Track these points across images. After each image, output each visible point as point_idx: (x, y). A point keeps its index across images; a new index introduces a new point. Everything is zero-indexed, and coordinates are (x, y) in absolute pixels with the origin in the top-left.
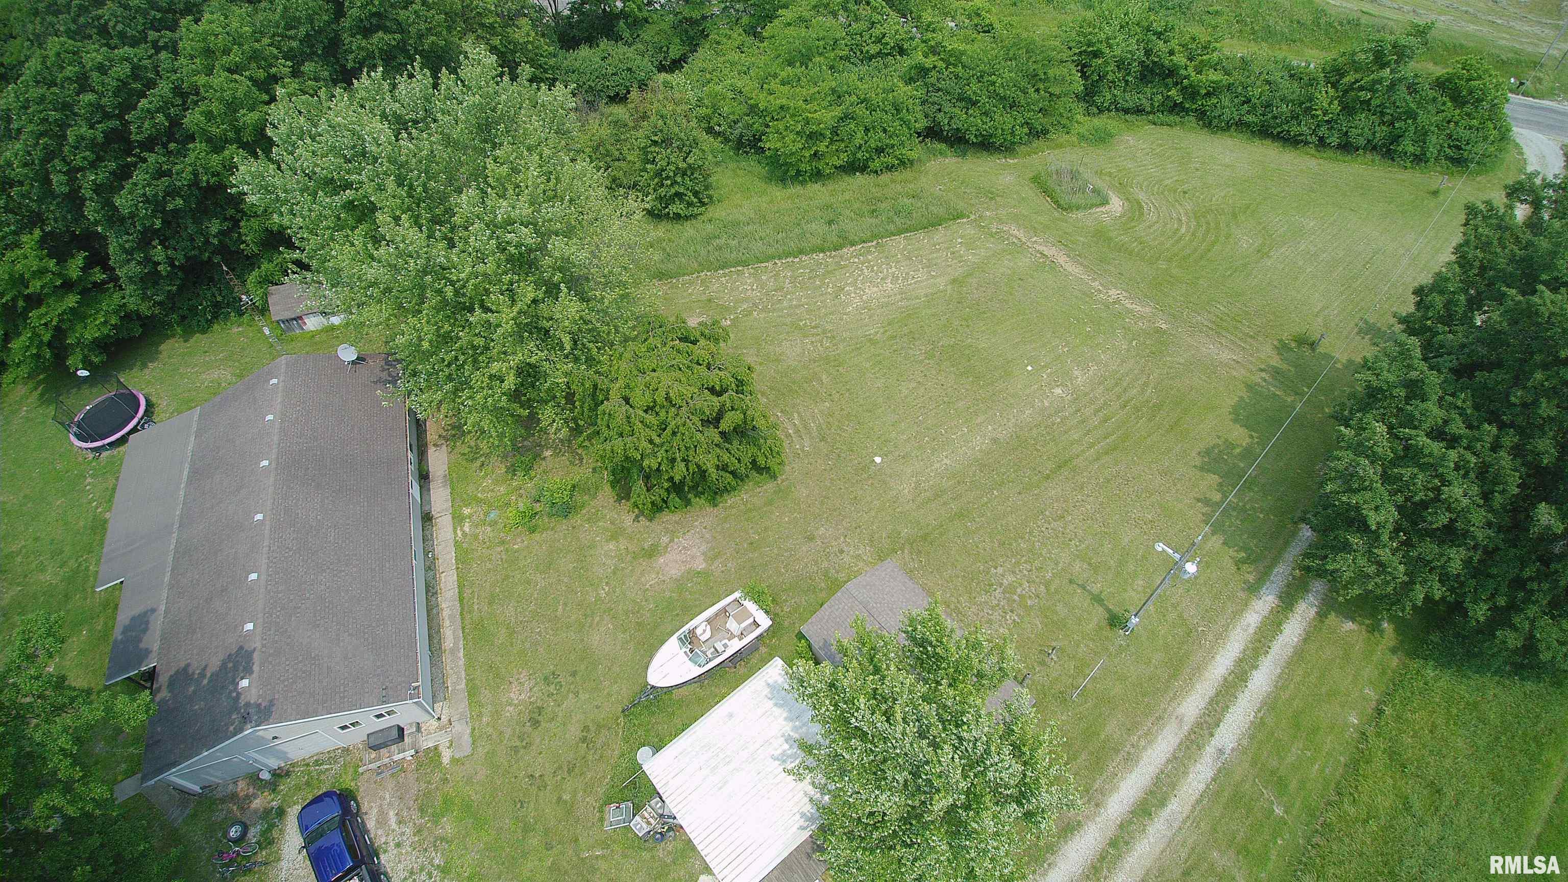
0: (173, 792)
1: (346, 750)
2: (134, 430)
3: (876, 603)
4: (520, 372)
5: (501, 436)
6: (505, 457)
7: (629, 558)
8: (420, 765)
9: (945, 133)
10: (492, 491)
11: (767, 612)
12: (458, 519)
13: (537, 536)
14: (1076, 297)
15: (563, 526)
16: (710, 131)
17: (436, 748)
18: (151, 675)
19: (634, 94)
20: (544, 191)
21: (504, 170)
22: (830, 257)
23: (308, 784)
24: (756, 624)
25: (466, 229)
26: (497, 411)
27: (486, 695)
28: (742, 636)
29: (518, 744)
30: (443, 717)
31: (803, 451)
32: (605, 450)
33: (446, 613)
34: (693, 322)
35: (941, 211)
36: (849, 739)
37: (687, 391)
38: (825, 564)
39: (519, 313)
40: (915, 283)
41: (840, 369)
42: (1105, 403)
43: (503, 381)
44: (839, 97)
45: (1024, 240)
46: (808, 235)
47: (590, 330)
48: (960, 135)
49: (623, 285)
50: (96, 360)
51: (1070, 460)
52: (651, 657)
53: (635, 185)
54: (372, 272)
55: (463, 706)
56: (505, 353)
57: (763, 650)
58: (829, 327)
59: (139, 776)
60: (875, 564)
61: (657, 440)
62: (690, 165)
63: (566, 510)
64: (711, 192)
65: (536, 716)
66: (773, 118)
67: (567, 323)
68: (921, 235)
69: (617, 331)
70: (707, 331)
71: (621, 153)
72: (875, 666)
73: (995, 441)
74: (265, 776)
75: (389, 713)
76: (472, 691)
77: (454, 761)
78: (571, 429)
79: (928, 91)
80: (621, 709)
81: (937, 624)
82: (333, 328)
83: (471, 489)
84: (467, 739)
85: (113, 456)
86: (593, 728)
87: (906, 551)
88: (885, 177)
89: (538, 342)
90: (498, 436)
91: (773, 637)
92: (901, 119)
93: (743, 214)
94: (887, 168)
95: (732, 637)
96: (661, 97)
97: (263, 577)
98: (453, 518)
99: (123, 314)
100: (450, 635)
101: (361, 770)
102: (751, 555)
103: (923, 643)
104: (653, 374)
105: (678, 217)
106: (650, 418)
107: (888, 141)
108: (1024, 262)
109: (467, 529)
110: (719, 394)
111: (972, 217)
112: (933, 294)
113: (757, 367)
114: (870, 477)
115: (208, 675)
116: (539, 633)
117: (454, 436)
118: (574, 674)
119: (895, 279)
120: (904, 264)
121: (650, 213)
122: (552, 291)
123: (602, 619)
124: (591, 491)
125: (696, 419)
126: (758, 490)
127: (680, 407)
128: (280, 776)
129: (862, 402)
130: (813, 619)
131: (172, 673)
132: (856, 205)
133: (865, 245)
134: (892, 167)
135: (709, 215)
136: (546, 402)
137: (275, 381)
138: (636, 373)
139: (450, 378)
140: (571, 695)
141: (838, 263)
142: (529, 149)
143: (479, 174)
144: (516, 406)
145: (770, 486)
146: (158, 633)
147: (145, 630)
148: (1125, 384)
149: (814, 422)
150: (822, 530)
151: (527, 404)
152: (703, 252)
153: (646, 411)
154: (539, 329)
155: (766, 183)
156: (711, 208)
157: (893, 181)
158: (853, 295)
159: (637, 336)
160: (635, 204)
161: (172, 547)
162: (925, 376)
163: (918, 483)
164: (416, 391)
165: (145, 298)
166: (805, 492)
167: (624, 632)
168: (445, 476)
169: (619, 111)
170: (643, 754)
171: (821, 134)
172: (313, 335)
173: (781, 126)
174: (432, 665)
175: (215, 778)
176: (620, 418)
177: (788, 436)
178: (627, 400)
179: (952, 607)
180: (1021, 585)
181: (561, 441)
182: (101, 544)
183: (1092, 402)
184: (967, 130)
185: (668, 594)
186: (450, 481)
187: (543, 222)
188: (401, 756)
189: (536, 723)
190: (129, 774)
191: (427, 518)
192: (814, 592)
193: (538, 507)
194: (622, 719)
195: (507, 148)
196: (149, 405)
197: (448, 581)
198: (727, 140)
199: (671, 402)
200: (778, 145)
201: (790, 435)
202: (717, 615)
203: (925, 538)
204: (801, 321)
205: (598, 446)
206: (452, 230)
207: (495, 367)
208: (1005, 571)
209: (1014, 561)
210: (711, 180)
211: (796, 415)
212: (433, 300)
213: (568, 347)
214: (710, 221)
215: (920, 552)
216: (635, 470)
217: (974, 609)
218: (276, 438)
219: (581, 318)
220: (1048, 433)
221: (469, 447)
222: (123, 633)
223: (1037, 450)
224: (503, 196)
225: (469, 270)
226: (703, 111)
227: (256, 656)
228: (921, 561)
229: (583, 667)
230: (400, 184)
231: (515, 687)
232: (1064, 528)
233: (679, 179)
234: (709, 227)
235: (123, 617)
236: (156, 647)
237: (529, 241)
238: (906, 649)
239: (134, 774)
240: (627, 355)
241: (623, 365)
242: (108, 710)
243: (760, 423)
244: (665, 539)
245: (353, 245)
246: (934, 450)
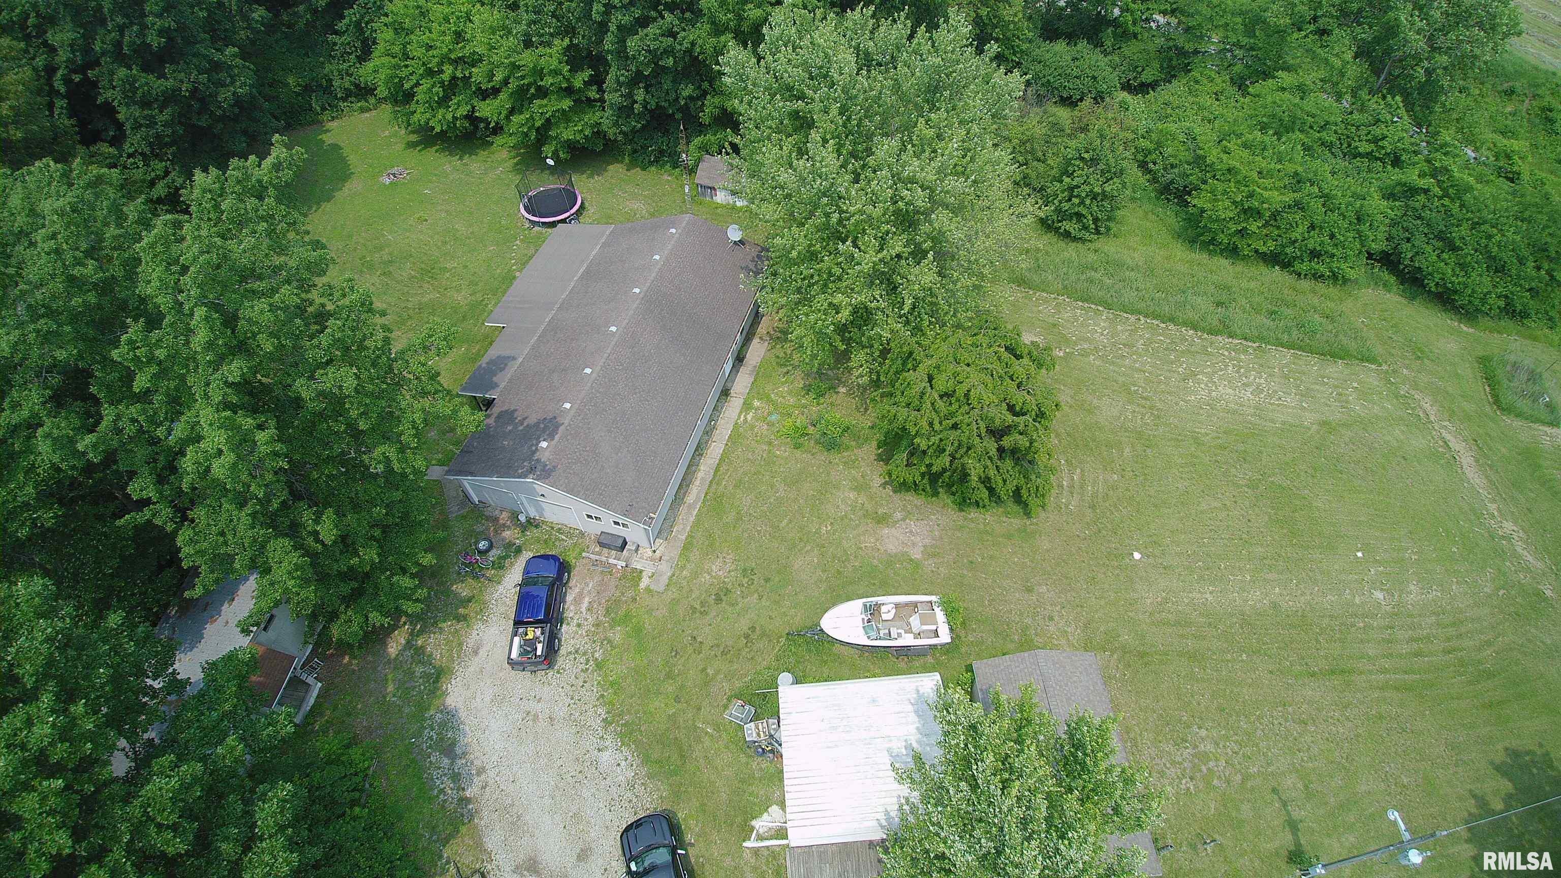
0: (461, 493)
1: (582, 534)
2: (563, 221)
3: (1056, 684)
4: (855, 311)
5: (814, 356)
6: (808, 375)
7: (861, 513)
8: (624, 577)
9: (1401, 267)
10: (784, 398)
11: (951, 630)
12: (747, 406)
13: (798, 453)
14: (1460, 509)
15: (823, 456)
16: (1143, 165)
17: (641, 571)
18: (489, 403)
19: (1088, 102)
20: (956, 165)
21: (931, 133)
22: (1200, 338)
23: (546, 541)
24: (936, 634)
25: (875, 172)
26: (821, 335)
27: (695, 555)
28: (918, 635)
29: (698, 607)
30: (658, 552)
31: (1067, 506)
32: (889, 411)
33: (700, 475)
34: (1027, 338)
35: (1353, 346)
36: (960, 779)
37: (988, 397)
38: (1028, 621)
39: (880, 260)
40: (1278, 405)
41: (1148, 451)
42: (1428, 637)
43: (837, 313)
44: (1299, 182)
45: (1432, 418)
46: (1188, 307)
47: (932, 303)
48: (1418, 276)
49: (982, 276)
50: (562, 155)
51: (1351, 672)
52: (834, 605)
53: (1042, 189)
54: (785, 176)
55: (676, 553)
56: (852, 289)
57: (930, 659)
58: (1159, 405)
59: (446, 468)
60: (1077, 649)
61: (937, 427)
62: (1104, 192)
63: (831, 445)
64: (1112, 225)
65: (722, 594)
66: (1214, 177)
67: (916, 287)
68: (1315, 359)
69: (954, 315)
70: (1035, 353)
71: (1044, 155)
72: (1019, 736)
73: (1275, 606)
74: (522, 518)
75: (624, 525)
76: (687, 547)
77: (648, 590)
78: (871, 381)
79: (1405, 214)
80: (787, 631)
81: (1102, 737)
82: (734, 207)
83: (769, 387)
84: (665, 580)
85: (541, 233)
86: (758, 632)
87: (1115, 656)
88: (1305, 284)
89: (884, 293)
90: (811, 355)
91: (945, 654)
92: (1359, 232)
93: (1133, 258)
94: (1314, 275)
95: (909, 631)
96: (1110, 115)
97: (594, 375)
98: (744, 404)
99: (596, 130)
100: (694, 493)
101: (584, 554)
102: (965, 572)
103: (1078, 746)
104: (965, 368)
105: (1067, 235)
106: (940, 404)
107: (1330, 249)
108: (1418, 442)
109: (749, 418)
110: (1016, 414)
111: (1385, 367)
112: (1291, 425)
113: (1066, 408)
114: (1119, 567)
115: (525, 424)
116: (759, 532)
117: (778, 338)
118: (767, 580)
119: (1259, 390)
120: (1276, 380)
121: (1043, 222)
122: (918, 255)
123: (812, 550)
124: (860, 440)
125: (982, 425)
126: (1004, 519)
127: (973, 408)
128: (531, 524)
129: (1152, 493)
130: (990, 661)
131: (503, 409)
132: (1257, 299)
133: (1244, 343)
134: (1320, 277)
135: (1097, 245)
136: (863, 347)
137: (673, 231)
138: (951, 359)
139: (799, 290)
140: (756, 596)
141: (1205, 348)
142: (960, 123)
143: (908, 128)
144: (838, 338)
145: (1017, 522)
146: (509, 376)
147: (502, 370)
148: (1463, 630)
149: (1093, 487)
150: (1044, 589)
151: (848, 341)
152: (1073, 277)
153: (941, 397)
154: (890, 281)
155: (1173, 238)
156: (1102, 238)
157: (1314, 292)
158: (1202, 386)
159: (970, 328)
160: (1032, 208)
161: (547, 320)
162: (1235, 502)
163: (1166, 601)
164: (769, 290)
165: (616, 124)
166: (1046, 545)
167: (824, 571)
168: (755, 367)
169: (1063, 114)
170: (785, 678)
171: (1259, 213)
172: (718, 206)
173: (1220, 187)
174: (671, 508)
175: (491, 500)
176: (916, 390)
177: (1060, 486)
178: (930, 379)
179: (1132, 735)
180: (1217, 760)
181: (858, 385)
182: (504, 292)
183: (1412, 627)
184: (1429, 274)
185: (875, 562)
186: (759, 374)
187: (941, 192)
188: (615, 562)
189: (719, 600)
190: (441, 463)
191: (725, 393)
192: (1004, 639)
193: (811, 430)
194: (784, 640)
195: (943, 114)
196: (582, 207)
197: (715, 450)
198: (1155, 180)
199: (968, 400)
200: (1208, 206)
201: (1062, 486)
202: (907, 604)
203: (1142, 655)
204: (1135, 385)
205: (886, 406)
206: (863, 167)
207: (839, 298)
208: (1208, 736)
209: (1223, 732)
210: (1119, 213)
211: (1078, 471)
212: (818, 219)
213: (906, 308)
214: (1096, 251)
215: (1130, 666)
216: (904, 443)
217: (1153, 751)
218: (654, 275)
219: (930, 289)
220: (1340, 631)
221: (785, 353)
222: (487, 363)
223: (1317, 641)
224: (917, 155)
225: (859, 206)
226: (1144, 144)
227: (562, 428)
228: (1125, 675)
229: (777, 579)
230: (841, 114)
231: (719, 562)
232: (1300, 735)
233: (1088, 202)
234: (1091, 257)
235: (493, 352)
236: (502, 385)
237: (920, 203)
238: (1060, 741)
239: (443, 465)
240: (953, 340)
241: (944, 347)
242: (455, 412)
243: (1042, 459)
244: (898, 515)
245: (781, 149)
246: (1201, 578)
